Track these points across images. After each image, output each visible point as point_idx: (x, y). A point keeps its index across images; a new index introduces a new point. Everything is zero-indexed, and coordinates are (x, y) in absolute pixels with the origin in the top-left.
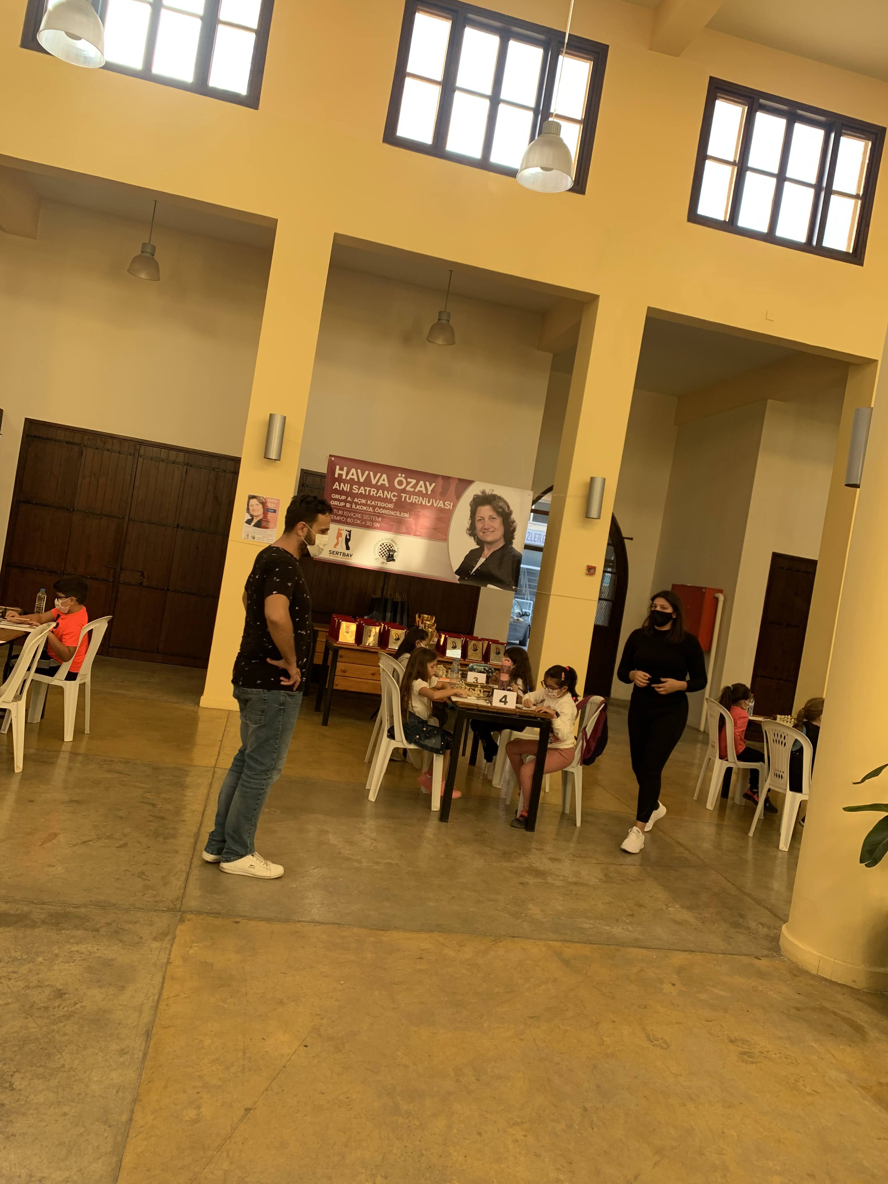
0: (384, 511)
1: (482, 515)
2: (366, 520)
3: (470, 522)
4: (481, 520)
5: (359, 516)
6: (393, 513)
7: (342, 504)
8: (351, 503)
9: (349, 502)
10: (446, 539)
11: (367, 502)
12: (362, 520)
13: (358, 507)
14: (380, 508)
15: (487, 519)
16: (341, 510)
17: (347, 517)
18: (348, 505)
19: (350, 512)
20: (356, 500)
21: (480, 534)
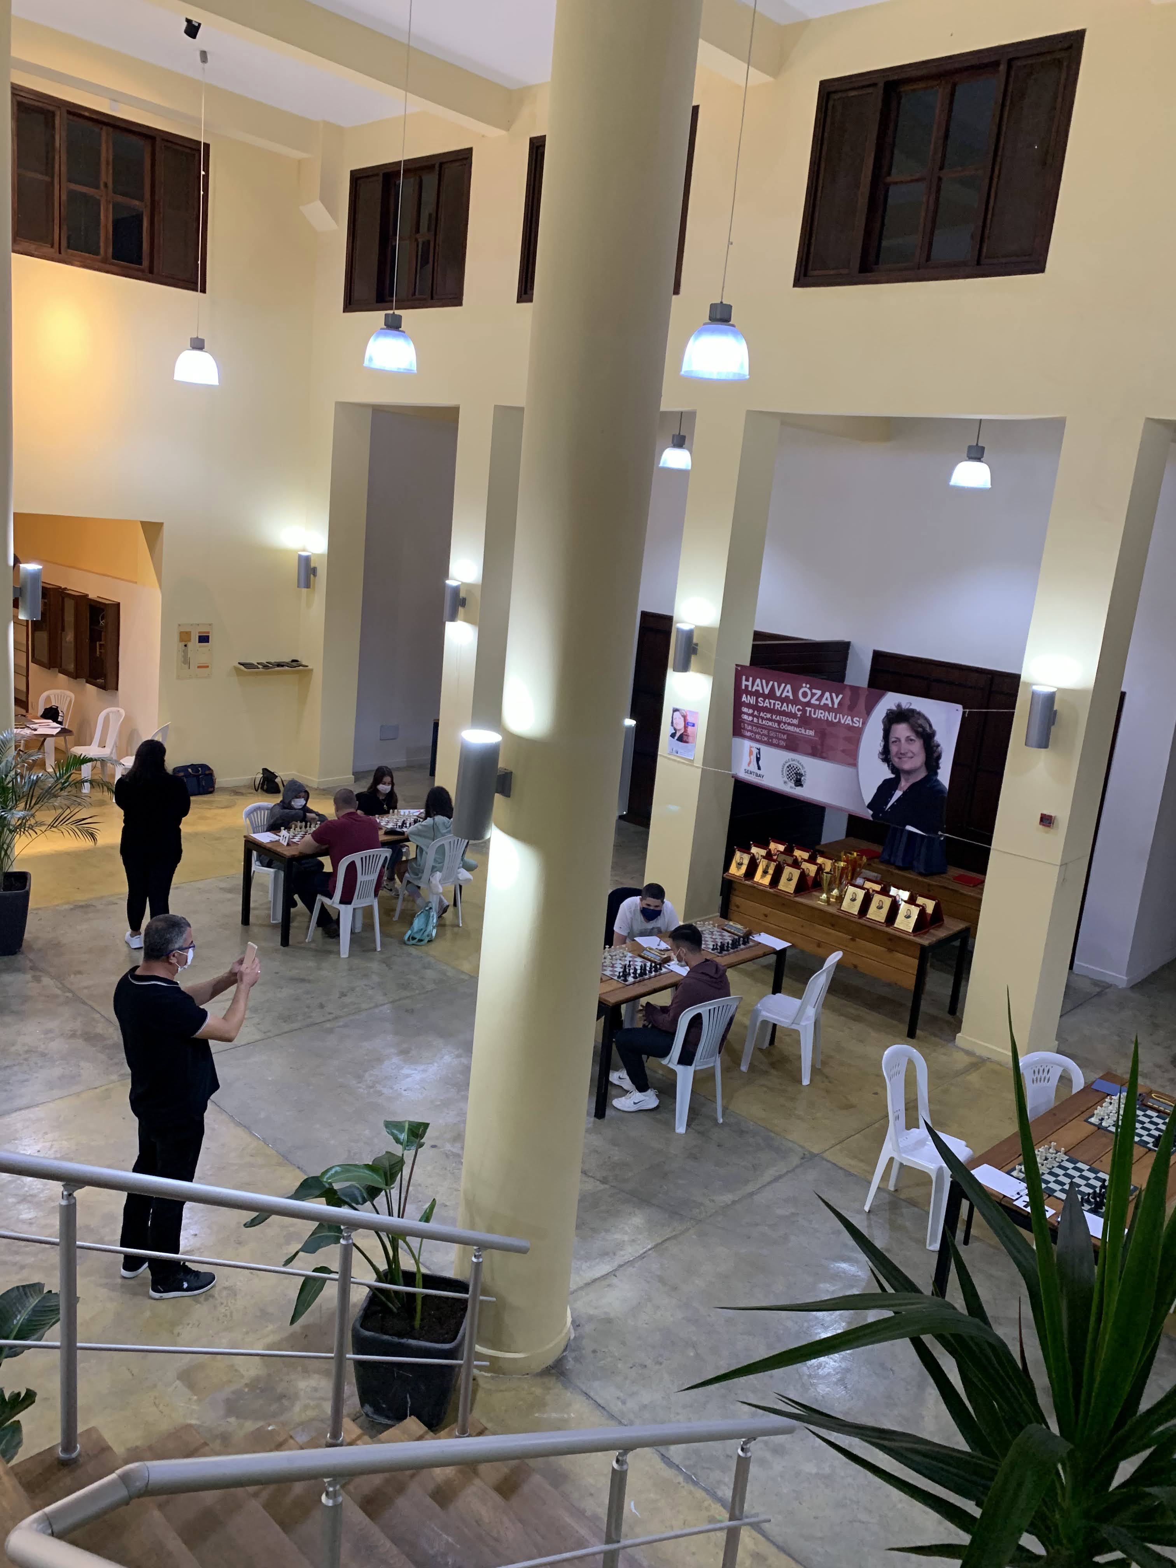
0: (790, 728)
1: (897, 736)
2: (772, 738)
3: (882, 744)
4: (895, 742)
5: (765, 732)
6: (797, 730)
7: (750, 718)
8: (758, 717)
9: (755, 716)
10: (854, 765)
11: (772, 716)
12: (768, 736)
13: (764, 722)
14: (785, 723)
15: (903, 740)
16: (750, 725)
17: (756, 733)
18: (755, 720)
19: (758, 727)
20: (762, 714)
21: (896, 761)
